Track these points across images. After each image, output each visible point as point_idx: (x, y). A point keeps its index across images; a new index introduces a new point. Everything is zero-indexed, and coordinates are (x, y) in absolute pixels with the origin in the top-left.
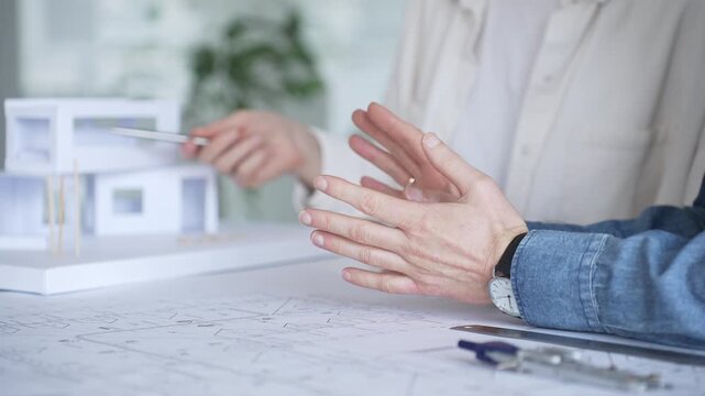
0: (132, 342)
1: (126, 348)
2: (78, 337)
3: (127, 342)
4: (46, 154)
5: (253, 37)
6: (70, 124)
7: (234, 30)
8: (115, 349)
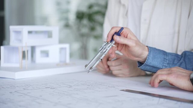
0: (29, 93)
1: (26, 95)
2: (16, 91)
3: (28, 93)
4: (20, 41)
5: (96, 9)
6: (27, 33)
7: (90, 7)
8: (23, 95)
